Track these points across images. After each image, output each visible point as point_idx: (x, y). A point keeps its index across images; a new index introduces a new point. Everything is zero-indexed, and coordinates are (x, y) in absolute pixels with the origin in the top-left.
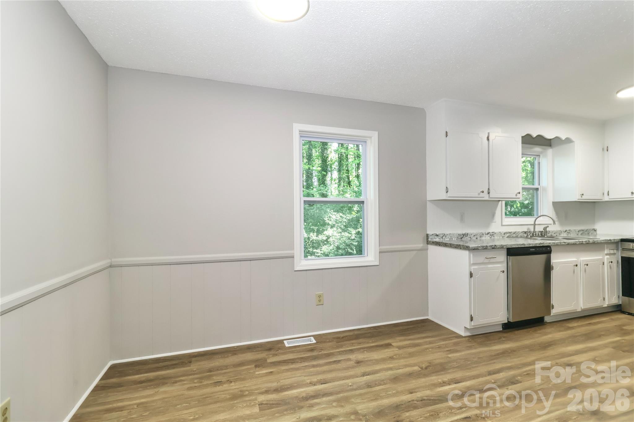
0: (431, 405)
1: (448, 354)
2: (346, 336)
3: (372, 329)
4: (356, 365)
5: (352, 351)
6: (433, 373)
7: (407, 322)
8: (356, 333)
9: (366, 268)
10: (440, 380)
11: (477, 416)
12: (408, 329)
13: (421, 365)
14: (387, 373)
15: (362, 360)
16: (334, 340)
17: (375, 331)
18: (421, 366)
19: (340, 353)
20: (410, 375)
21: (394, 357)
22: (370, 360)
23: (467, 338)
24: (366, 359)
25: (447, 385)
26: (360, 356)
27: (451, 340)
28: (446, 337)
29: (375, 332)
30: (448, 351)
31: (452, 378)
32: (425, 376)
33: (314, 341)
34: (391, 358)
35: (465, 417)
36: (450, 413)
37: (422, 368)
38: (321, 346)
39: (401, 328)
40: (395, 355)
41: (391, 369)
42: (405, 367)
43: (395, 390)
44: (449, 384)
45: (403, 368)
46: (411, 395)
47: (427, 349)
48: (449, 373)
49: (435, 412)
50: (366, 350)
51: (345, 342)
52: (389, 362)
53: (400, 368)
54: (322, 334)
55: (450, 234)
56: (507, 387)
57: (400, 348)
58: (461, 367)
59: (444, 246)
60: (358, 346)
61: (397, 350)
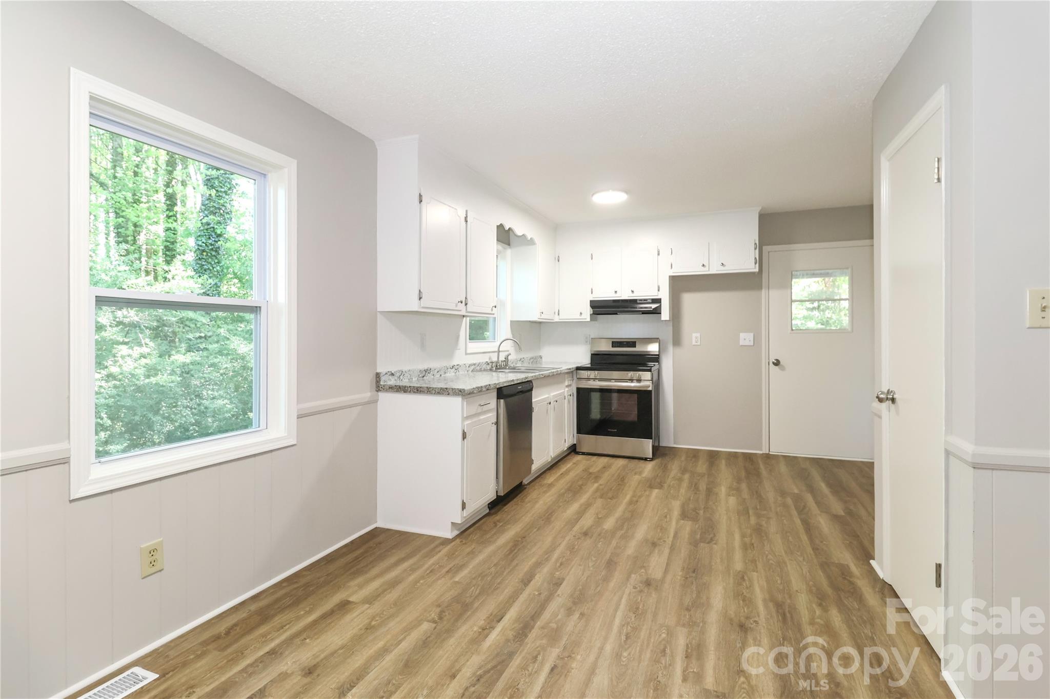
0: (498, 679)
1: (454, 577)
2: (236, 625)
3: (284, 584)
4: (306, 680)
5: (274, 654)
6: (457, 620)
7: (346, 546)
8: (253, 607)
9: (269, 455)
10: (475, 629)
11: (561, 658)
12: (357, 558)
13: (428, 615)
14: (384, 662)
15: (314, 662)
16: (210, 647)
17: (295, 586)
18: (430, 618)
19: (249, 672)
20: (425, 644)
21: (373, 623)
22: (333, 654)
23: (458, 541)
24: (322, 656)
25: (491, 632)
26: (305, 655)
27: (440, 551)
28: (427, 549)
29: (295, 589)
30: (448, 572)
31: (487, 616)
32: (449, 632)
33: (152, 676)
34: (370, 628)
35: (550, 669)
36: (530, 675)
37: (434, 622)
38: (183, 680)
39: (342, 561)
40: (373, 618)
41: (385, 651)
42: (407, 633)
43: (425, 687)
44: (493, 628)
45: (405, 638)
46: (456, 680)
47: (416, 582)
48: (477, 609)
49: (510, 687)
50: (304, 636)
51: (243, 641)
52: (371, 638)
53: (399, 639)
54: (161, 647)
55: (409, 370)
56: (557, 594)
57: (369, 600)
58: (487, 590)
59: (414, 392)
60: (282, 634)
61: (369, 607)
